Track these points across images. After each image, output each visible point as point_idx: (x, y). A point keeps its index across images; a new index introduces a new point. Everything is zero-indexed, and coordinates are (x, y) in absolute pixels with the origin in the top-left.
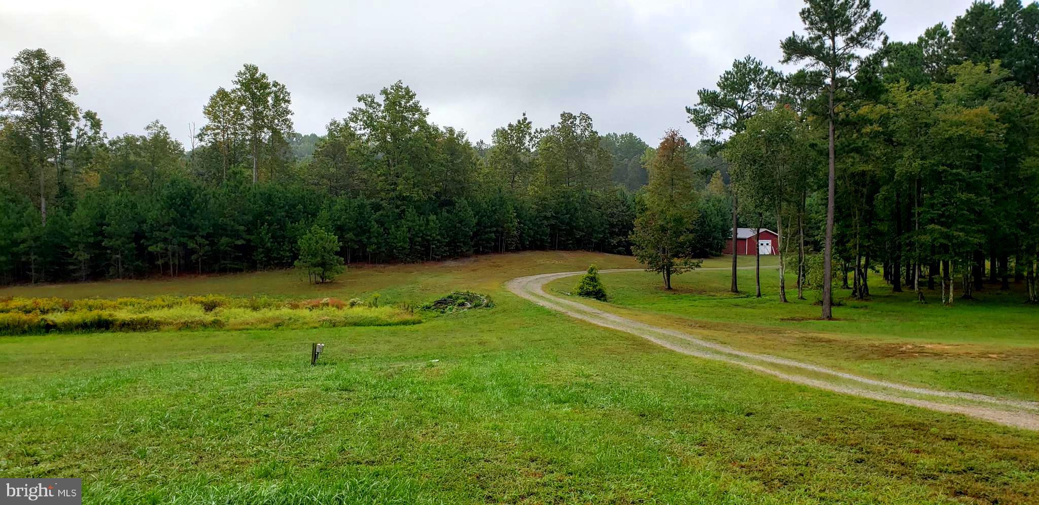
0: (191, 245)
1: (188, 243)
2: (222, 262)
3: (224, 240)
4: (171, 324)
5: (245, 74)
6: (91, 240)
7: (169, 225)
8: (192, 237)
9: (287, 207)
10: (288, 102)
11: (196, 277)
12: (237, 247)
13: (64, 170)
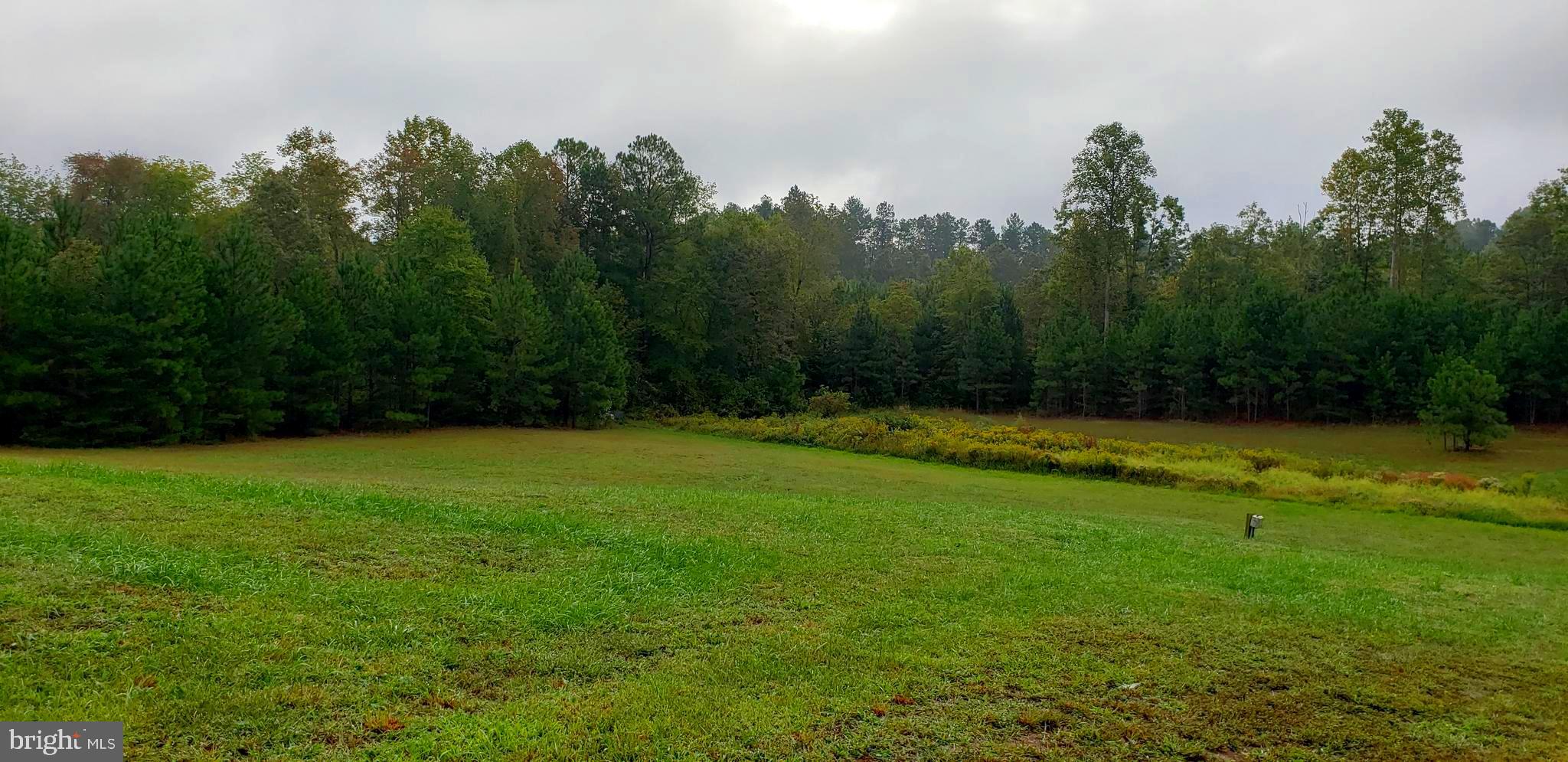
0: (1275, 379)
1: (1271, 375)
2: (1319, 406)
3: (1323, 374)
4: (1191, 480)
5: (1386, 124)
6: (1150, 366)
7: (1247, 349)
8: (1276, 368)
9: (1429, 328)
10: (1458, 160)
11: (1280, 425)
12: (1342, 386)
13: (1134, 275)
